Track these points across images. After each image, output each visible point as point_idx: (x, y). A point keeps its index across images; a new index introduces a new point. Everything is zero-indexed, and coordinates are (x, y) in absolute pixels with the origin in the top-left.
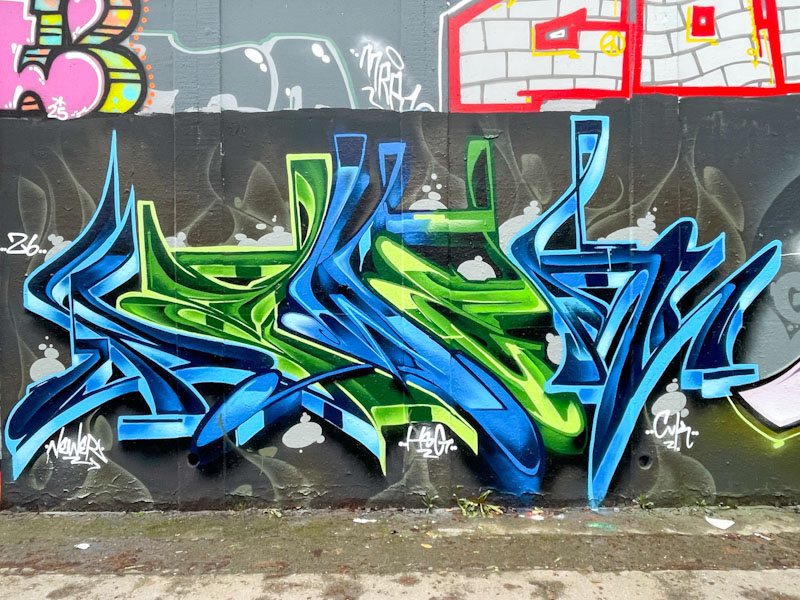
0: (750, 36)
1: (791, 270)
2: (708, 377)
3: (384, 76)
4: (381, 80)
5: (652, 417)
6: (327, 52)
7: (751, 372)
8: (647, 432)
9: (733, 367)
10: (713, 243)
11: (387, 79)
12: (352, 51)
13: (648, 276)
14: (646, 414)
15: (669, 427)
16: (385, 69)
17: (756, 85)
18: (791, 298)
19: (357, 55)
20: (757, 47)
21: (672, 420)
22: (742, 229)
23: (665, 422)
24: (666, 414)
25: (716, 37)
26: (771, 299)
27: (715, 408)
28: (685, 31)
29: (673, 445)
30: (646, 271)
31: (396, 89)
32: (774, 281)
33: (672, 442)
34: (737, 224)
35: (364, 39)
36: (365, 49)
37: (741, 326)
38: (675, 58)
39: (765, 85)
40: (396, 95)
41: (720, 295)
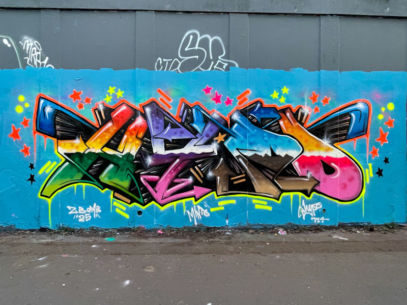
3: (34, 53)
4: (32, 55)
6: (10, 42)
11: (35, 54)
12: (20, 42)
16: (34, 50)
19: (22, 44)
31: (38, 59)
35: (25, 38)
36: (26, 41)
40: (38, 61)
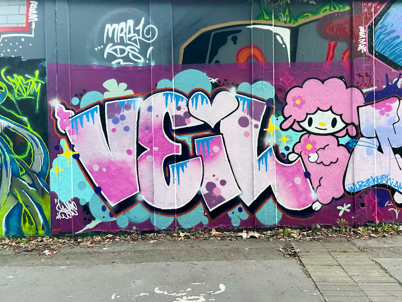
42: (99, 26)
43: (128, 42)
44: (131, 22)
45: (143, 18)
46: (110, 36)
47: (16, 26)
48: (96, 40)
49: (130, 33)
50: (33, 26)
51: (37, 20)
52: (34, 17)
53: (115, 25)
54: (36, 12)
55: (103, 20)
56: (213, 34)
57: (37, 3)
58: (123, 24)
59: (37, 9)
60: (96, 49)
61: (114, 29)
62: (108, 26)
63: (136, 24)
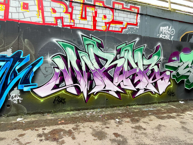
0: (37, 11)
1: (45, 63)
2: (25, 86)
5: (10, 96)
7: (36, 85)
8: (9, 99)
9: (31, 84)
10: (27, 56)
13: (10, 63)
14: (9, 95)
15: (14, 98)
17: (38, 22)
18: (45, 69)
20: (39, 14)
21: (15, 96)
22: (34, 53)
23: (14, 97)
24: (14, 95)
25: (29, 10)
26: (41, 69)
27: (27, 93)
28: (21, 8)
29: (16, 102)
30: (9, 62)
32: (42, 65)
33: (15, 101)
34: (33, 52)
37: (33, 75)
38: (18, 13)
39: (40, 22)
41: (28, 68)
42: (159, 27)
43: (167, 34)
44: (167, 27)
45: (171, 26)
46: (162, 31)
47: (133, 23)
48: (157, 32)
49: (167, 31)
50: (139, 24)
51: (140, 22)
52: (139, 21)
53: (163, 27)
54: (140, 19)
55: (160, 25)
56: (189, 34)
57: (140, 16)
58: (165, 27)
59: (140, 18)
60: (157, 35)
61: (163, 29)
62: (161, 27)
63: (169, 28)
